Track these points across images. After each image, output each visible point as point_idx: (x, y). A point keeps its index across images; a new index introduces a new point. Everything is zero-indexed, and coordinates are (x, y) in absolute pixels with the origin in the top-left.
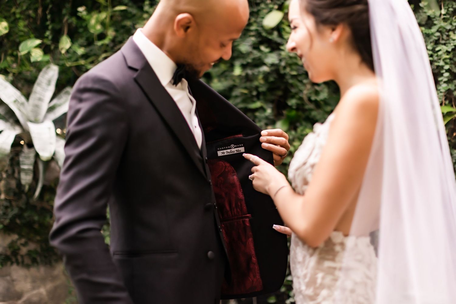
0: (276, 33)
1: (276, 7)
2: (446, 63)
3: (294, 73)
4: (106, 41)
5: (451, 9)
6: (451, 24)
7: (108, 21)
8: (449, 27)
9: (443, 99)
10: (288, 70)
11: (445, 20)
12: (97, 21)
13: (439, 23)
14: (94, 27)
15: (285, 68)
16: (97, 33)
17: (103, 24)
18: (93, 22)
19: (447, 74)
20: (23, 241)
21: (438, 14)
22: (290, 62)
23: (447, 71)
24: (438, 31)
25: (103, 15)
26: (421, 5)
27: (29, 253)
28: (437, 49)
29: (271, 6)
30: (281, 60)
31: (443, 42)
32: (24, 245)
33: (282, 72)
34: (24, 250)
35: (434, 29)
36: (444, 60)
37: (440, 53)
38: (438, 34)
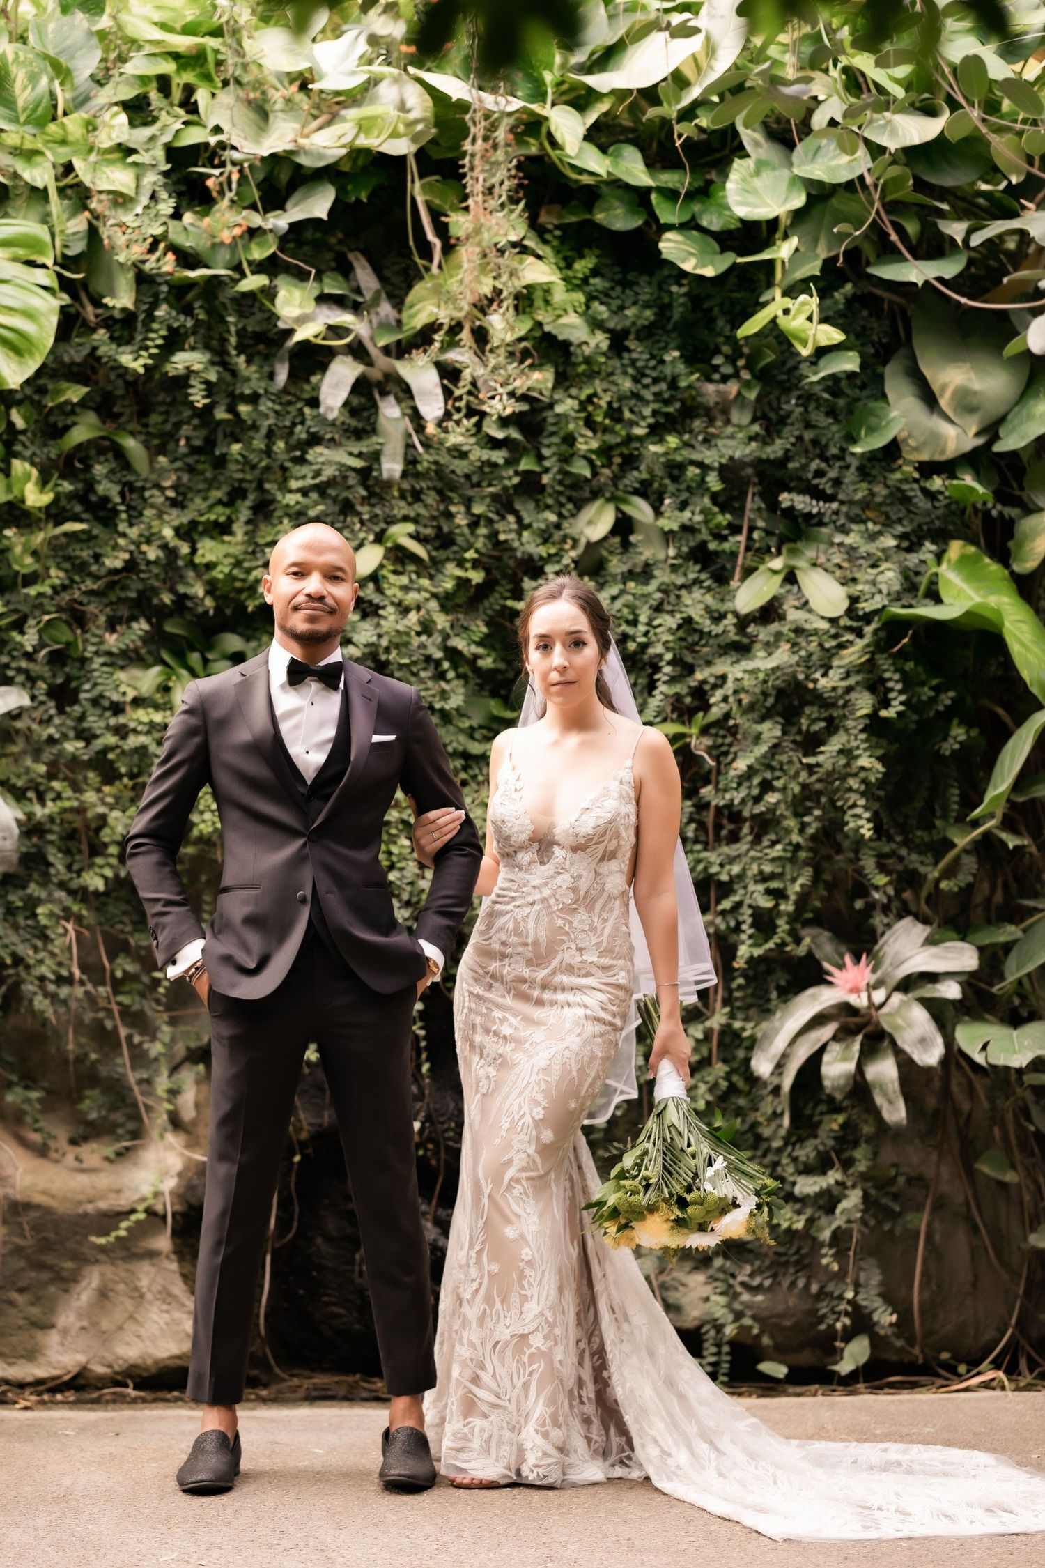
0: (371, 586)
1: (371, 537)
2: (668, 649)
3: (406, 661)
4: (46, 589)
5: (685, 549)
6: (685, 575)
7: (45, 550)
8: (680, 580)
9: (669, 709)
10: (393, 655)
11: (674, 568)
12: (25, 550)
13: (662, 576)
14: (19, 561)
15: (387, 650)
16: (24, 571)
17: (35, 553)
18: (18, 550)
19: (668, 669)
21: (661, 556)
22: (397, 640)
23: (669, 663)
24: (659, 590)
25: (39, 538)
26: (633, 539)
28: (656, 623)
29: (362, 535)
30: (380, 636)
31: (669, 608)
33: (383, 657)
35: (652, 586)
36: (665, 643)
37: (659, 630)
38: (658, 595)
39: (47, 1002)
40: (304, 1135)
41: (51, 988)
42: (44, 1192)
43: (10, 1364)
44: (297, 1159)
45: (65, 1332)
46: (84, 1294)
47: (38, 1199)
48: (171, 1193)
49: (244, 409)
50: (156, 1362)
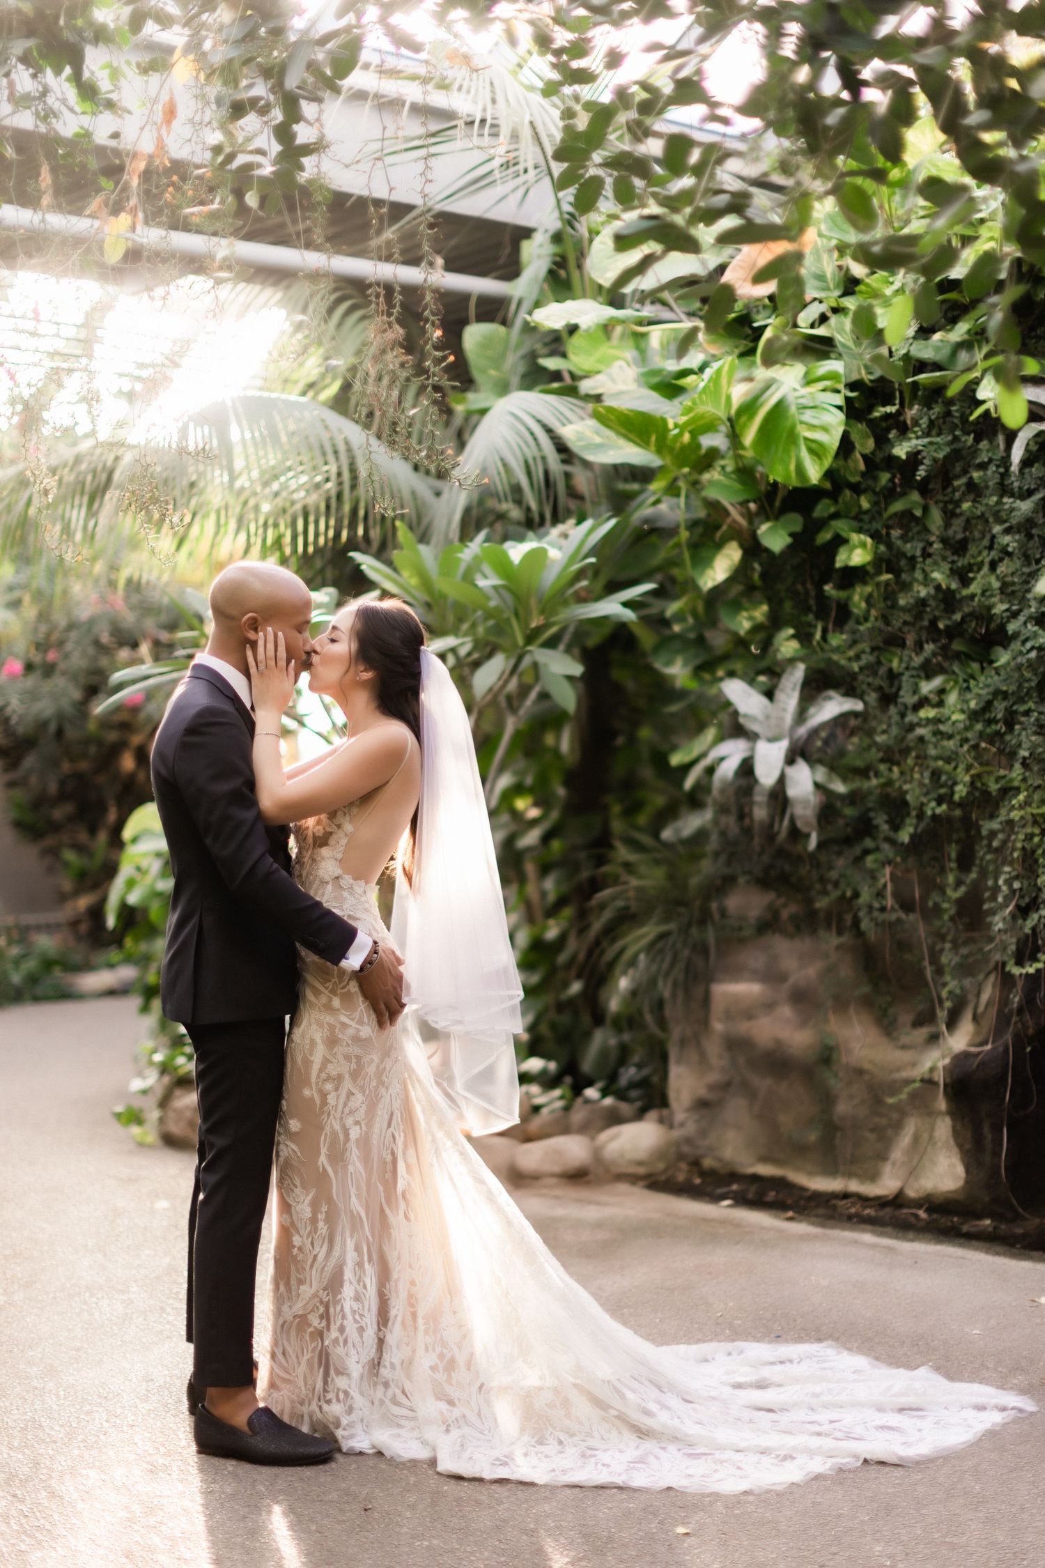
12: (861, 598)
14: (858, 606)
20: (782, 900)
25: (869, 588)
27: (793, 918)
32: (785, 905)
34: (785, 914)
39: (872, 924)
40: (1031, 1031)
41: (876, 914)
42: (871, 1062)
43: (862, 1183)
44: (1029, 1049)
45: (894, 1164)
46: (905, 1139)
47: (867, 1066)
48: (944, 1068)
49: (976, 475)
50: (943, 1193)
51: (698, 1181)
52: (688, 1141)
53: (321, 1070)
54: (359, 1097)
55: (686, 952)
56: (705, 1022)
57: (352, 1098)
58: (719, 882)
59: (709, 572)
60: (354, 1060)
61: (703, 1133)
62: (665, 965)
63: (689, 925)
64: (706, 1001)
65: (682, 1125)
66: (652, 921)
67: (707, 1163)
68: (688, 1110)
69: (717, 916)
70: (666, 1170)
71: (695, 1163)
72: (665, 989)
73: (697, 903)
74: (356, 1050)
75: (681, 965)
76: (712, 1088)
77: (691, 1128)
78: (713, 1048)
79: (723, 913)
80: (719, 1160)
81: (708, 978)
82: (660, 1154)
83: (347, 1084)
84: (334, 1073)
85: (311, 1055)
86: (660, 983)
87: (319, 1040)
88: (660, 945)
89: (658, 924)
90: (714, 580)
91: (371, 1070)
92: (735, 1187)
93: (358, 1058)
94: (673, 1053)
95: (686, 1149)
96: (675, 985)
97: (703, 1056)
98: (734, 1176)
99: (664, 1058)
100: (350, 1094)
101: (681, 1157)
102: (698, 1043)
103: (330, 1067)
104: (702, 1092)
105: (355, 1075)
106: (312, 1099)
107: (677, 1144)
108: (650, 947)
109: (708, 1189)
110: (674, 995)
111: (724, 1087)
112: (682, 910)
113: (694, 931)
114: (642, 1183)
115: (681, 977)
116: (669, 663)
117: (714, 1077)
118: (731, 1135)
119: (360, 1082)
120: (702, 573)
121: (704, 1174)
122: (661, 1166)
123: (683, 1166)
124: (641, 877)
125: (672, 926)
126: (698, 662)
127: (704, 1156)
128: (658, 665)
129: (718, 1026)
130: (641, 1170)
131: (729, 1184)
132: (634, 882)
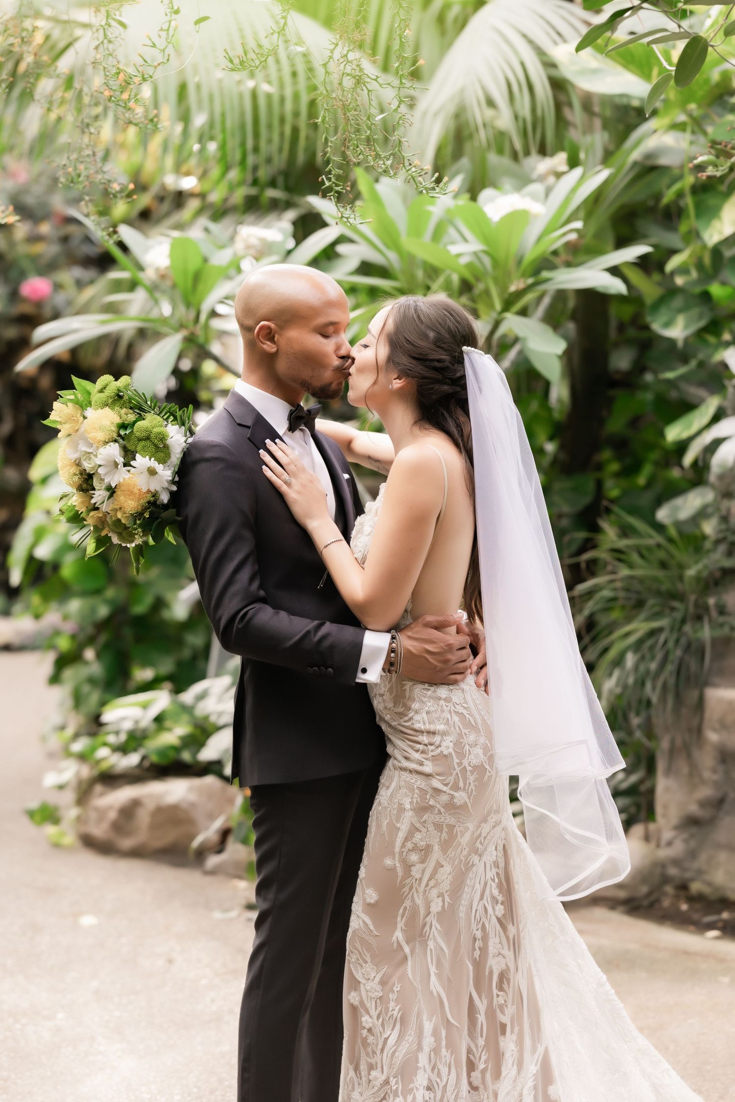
51: (684, 907)
52: (676, 862)
53: (406, 839)
54: (447, 869)
55: (679, 653)
56: (698, 731)
57: (441, 870)
58: (718, 574)
59: (716, 224)
60: (445, 829)
61: (692, 854)
62: (653, 666)
63: (683, 621)
64: (700, 705)
65: (669, 844)
66: (643, 615)
67: (696, 887)
68: (677, 828)
69: (714, 613)
70: (650, 894)
71: (683, 887)
72: (652, 692)
73: (692, 598)
74: (451, 820)
75: (670, 668)
76: (703, 804)
77: (678, 849)
78: (707, 760)
79: (722, 610)
80: (709, 884)
81: (702, 683)
82: (641, 876)
83: (436, 854)
84: (423, 843)
85: (398, 821)
86: (648, 686)
87: (408, 806)
88: (649, 643)
89: (648, 619)
90: (720, 233)
91: (465, 840)
92: (725, 915)
93: (451, 827)
94: (661, 765)
95: (673, 871)
96: (665, 686)
97: (694, 769)
98: (724, 903)
99: (651, 769)
100: (439, 865)
101: (665, 879)
102: (689, 756)
103: (418, 836)
104: (693, 808)
105: (446, 846)
106: (393, 869)
107: (662, 865)
108: (637, 646)
109: (695, 916)
110: (663, 698)
111: (718, 804)
112: (676, 604)
113: (687, 628)
114: (621, 908)
115: (672, 681)
116: (668, 324)
117: (706, 792)
118: (723, 856)
119: (451, 853)
120: (708, 223)
121: (692, 899)
122: (644, 889)
123: (669, 889)
124: (631, 566)
125: (663, 622)
126: (702, 323)
127: (692, 880)
128: (656, 326)
129: (712, 737)
130: (622, 894)
131: (719, 912)
132: (624, 572)
